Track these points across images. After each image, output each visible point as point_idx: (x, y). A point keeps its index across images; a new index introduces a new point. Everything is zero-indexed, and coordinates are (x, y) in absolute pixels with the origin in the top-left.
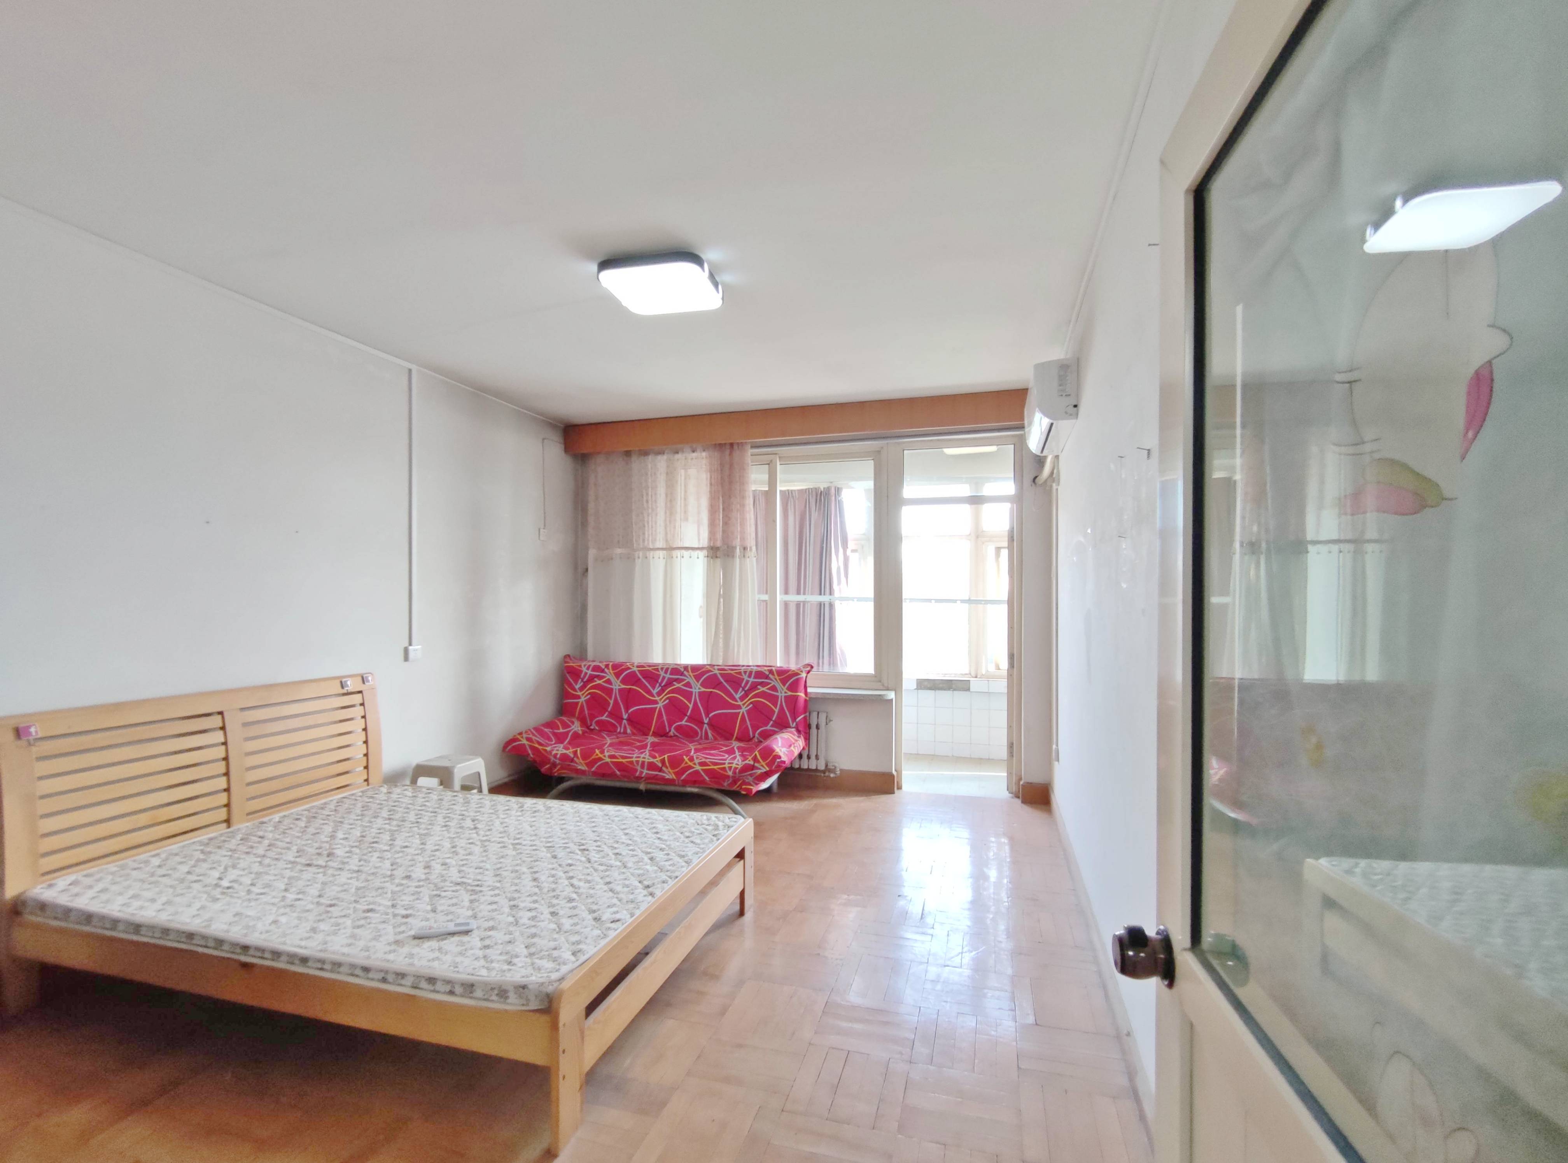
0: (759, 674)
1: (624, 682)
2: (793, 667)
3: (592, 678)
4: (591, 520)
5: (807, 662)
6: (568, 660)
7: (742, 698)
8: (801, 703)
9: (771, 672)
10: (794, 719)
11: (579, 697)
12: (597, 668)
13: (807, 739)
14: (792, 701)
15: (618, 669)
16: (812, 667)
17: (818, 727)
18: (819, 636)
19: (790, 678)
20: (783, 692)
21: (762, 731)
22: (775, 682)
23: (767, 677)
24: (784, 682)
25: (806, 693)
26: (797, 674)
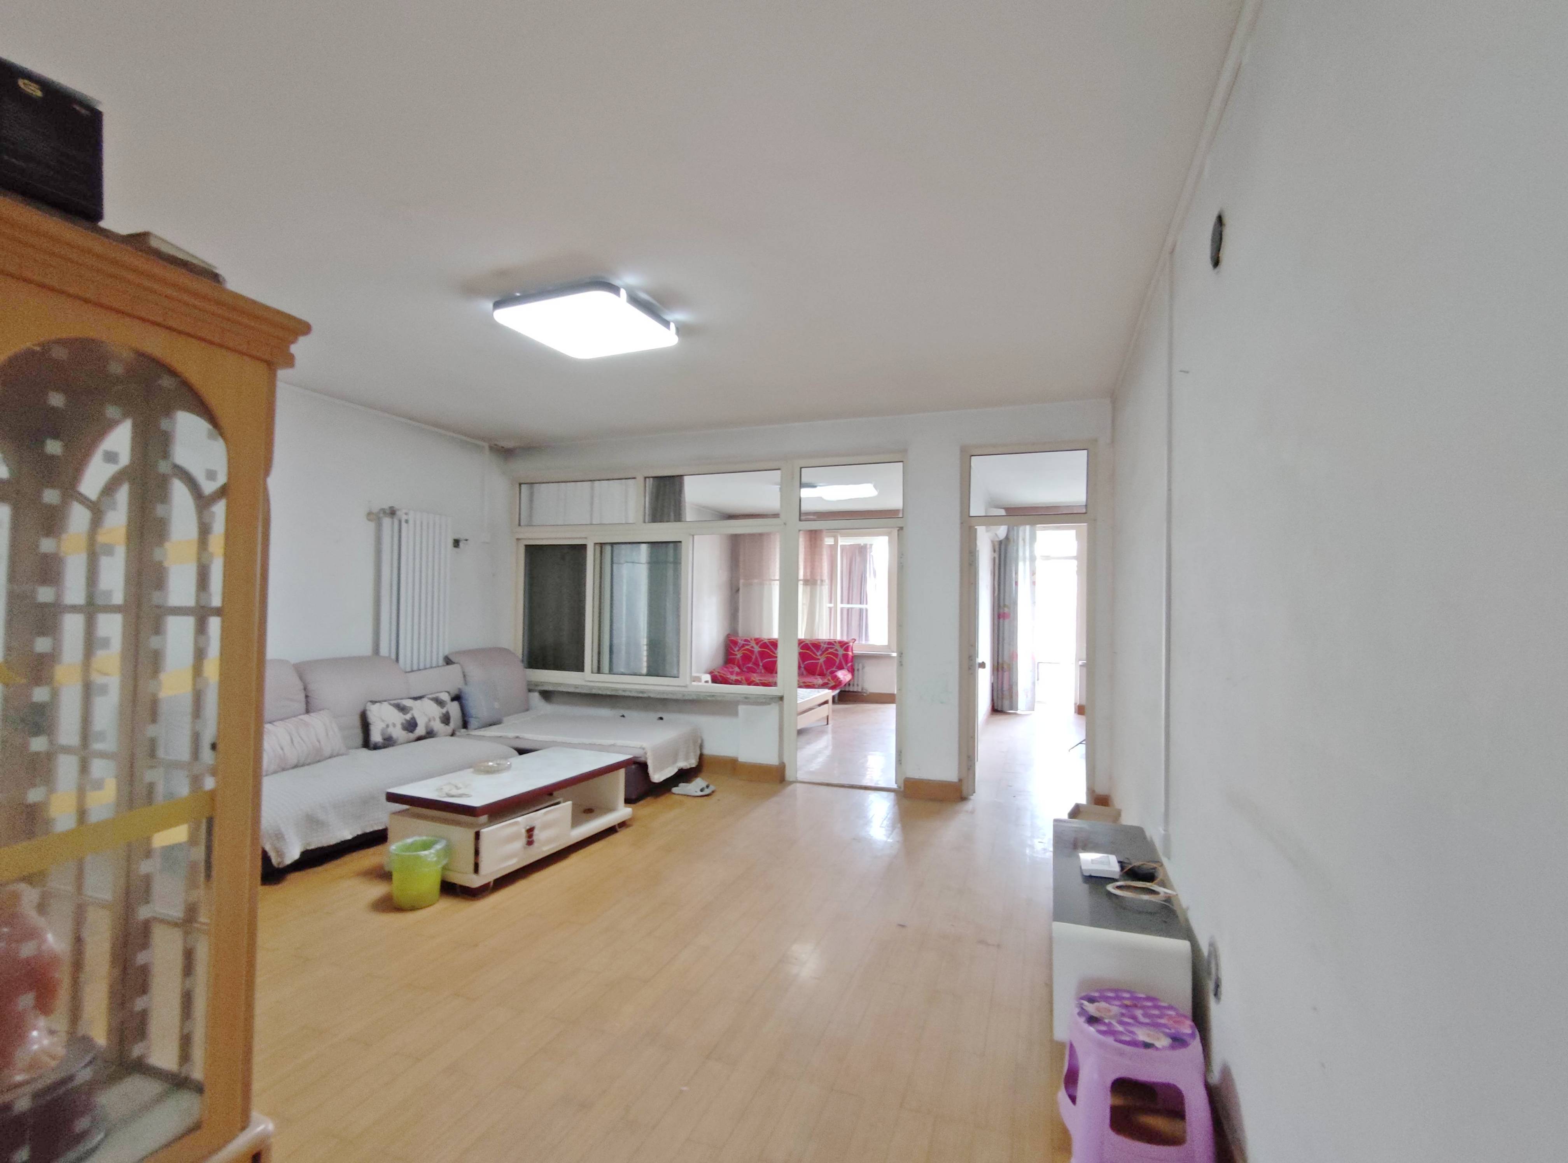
0: (830, 643)
1: (760, 647)
2: (845, 639)
3: (743, 646)
4: (741, 565)
5: (853, 638)
6: (729, 636)
7: (821, 655)
8: (850, 657)
9: (835, 642)
10: (846, 665)
11: (736, 655)
12: (746, 641)
13: (853, 675)
14: (845, 656)
15: (758, 641)
16: (855, 640)
17: (858, 670)
18: (860, 626)
19: (845, 645)
20: (841, 652)
21: (830, 671)
22: (837, 647)
23: (833, 645)
24: (841, 646)
25: (852, 653)
26: (847, 643)
